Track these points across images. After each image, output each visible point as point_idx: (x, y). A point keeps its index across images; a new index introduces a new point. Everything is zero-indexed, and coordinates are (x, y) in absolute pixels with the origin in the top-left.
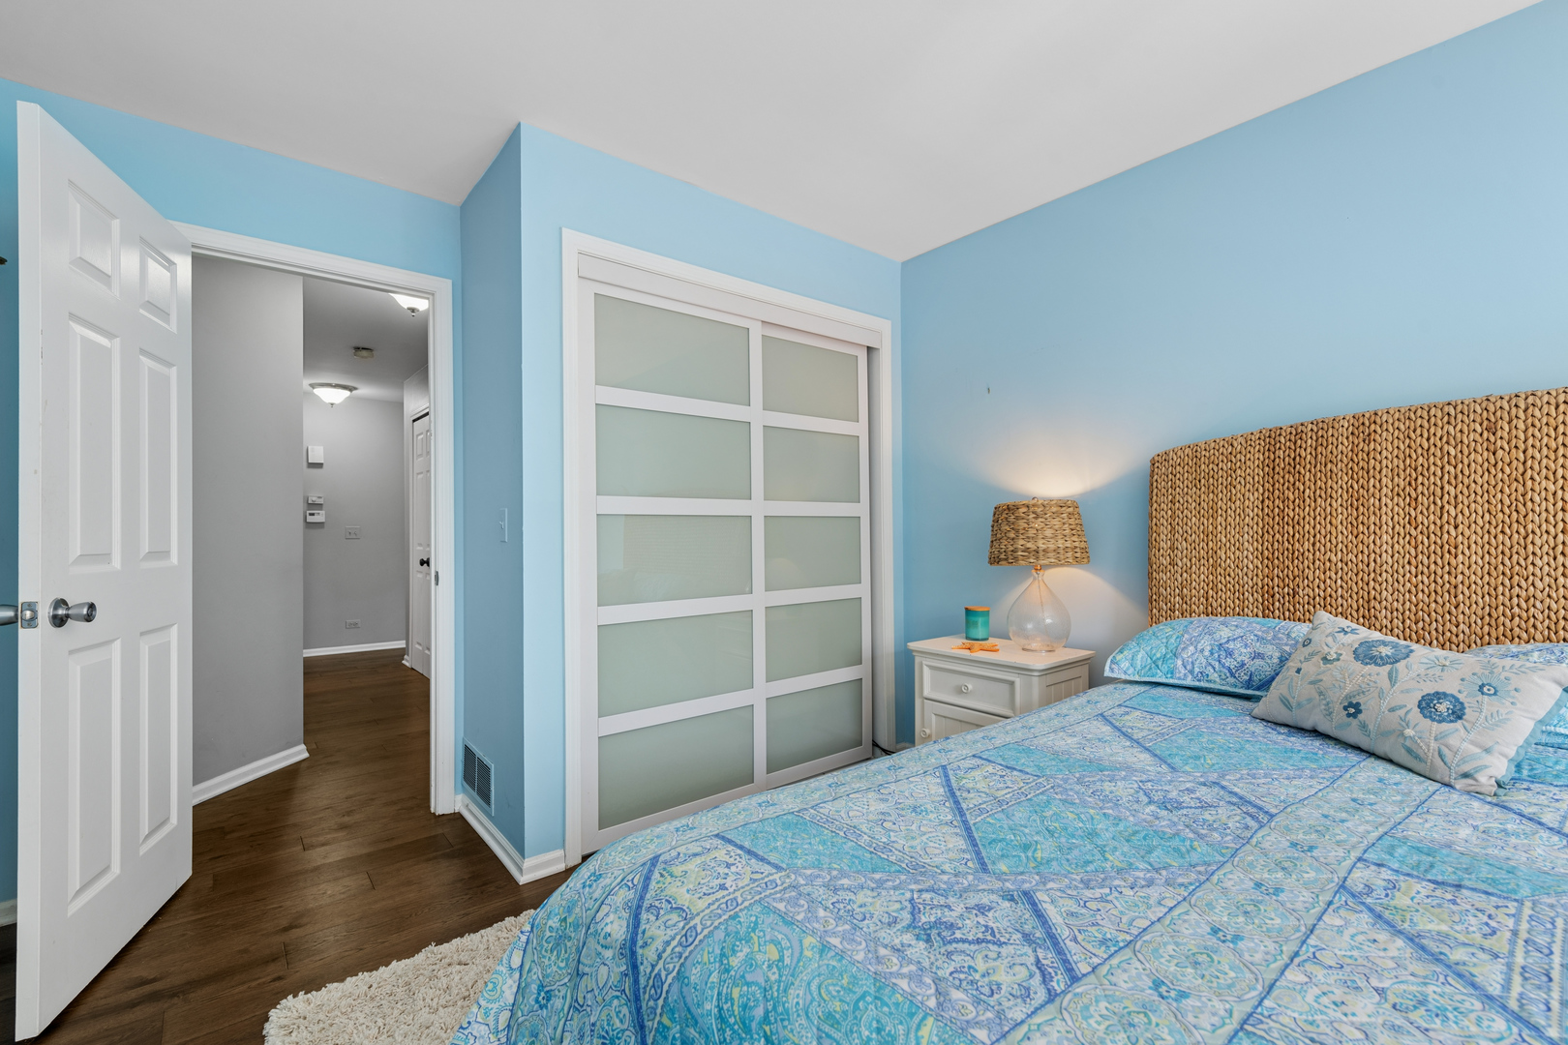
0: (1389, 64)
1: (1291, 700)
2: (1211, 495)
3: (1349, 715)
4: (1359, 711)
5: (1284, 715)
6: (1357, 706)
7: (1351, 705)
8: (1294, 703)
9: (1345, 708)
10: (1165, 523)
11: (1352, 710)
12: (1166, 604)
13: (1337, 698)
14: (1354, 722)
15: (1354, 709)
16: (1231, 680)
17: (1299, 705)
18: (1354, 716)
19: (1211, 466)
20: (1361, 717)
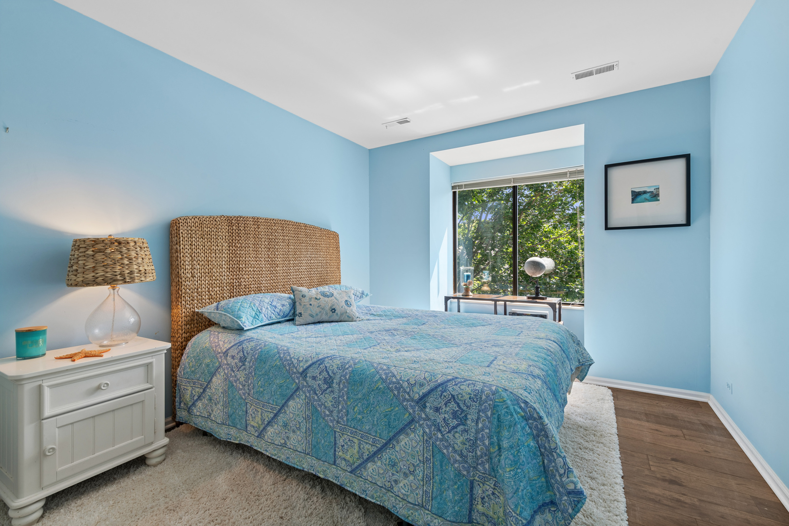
0: (264, 101)
1: (313, 314)
2: (209, 243)
3: (333, 312)
4: (335, 310)
5: (311, 320)
6: (334, 309)
7: (332, 309)
8: (314, 315)
9: (331, 311)
10: (188, 256)
11: (333, 311)
12: (190, 298)
13: (328, 308)
14: (335, 314)
15: (333, 310)
16: (278, 317)
17: (317, 315)
18: (334, 312)
19: (209, 229)
20: (336, 312)
